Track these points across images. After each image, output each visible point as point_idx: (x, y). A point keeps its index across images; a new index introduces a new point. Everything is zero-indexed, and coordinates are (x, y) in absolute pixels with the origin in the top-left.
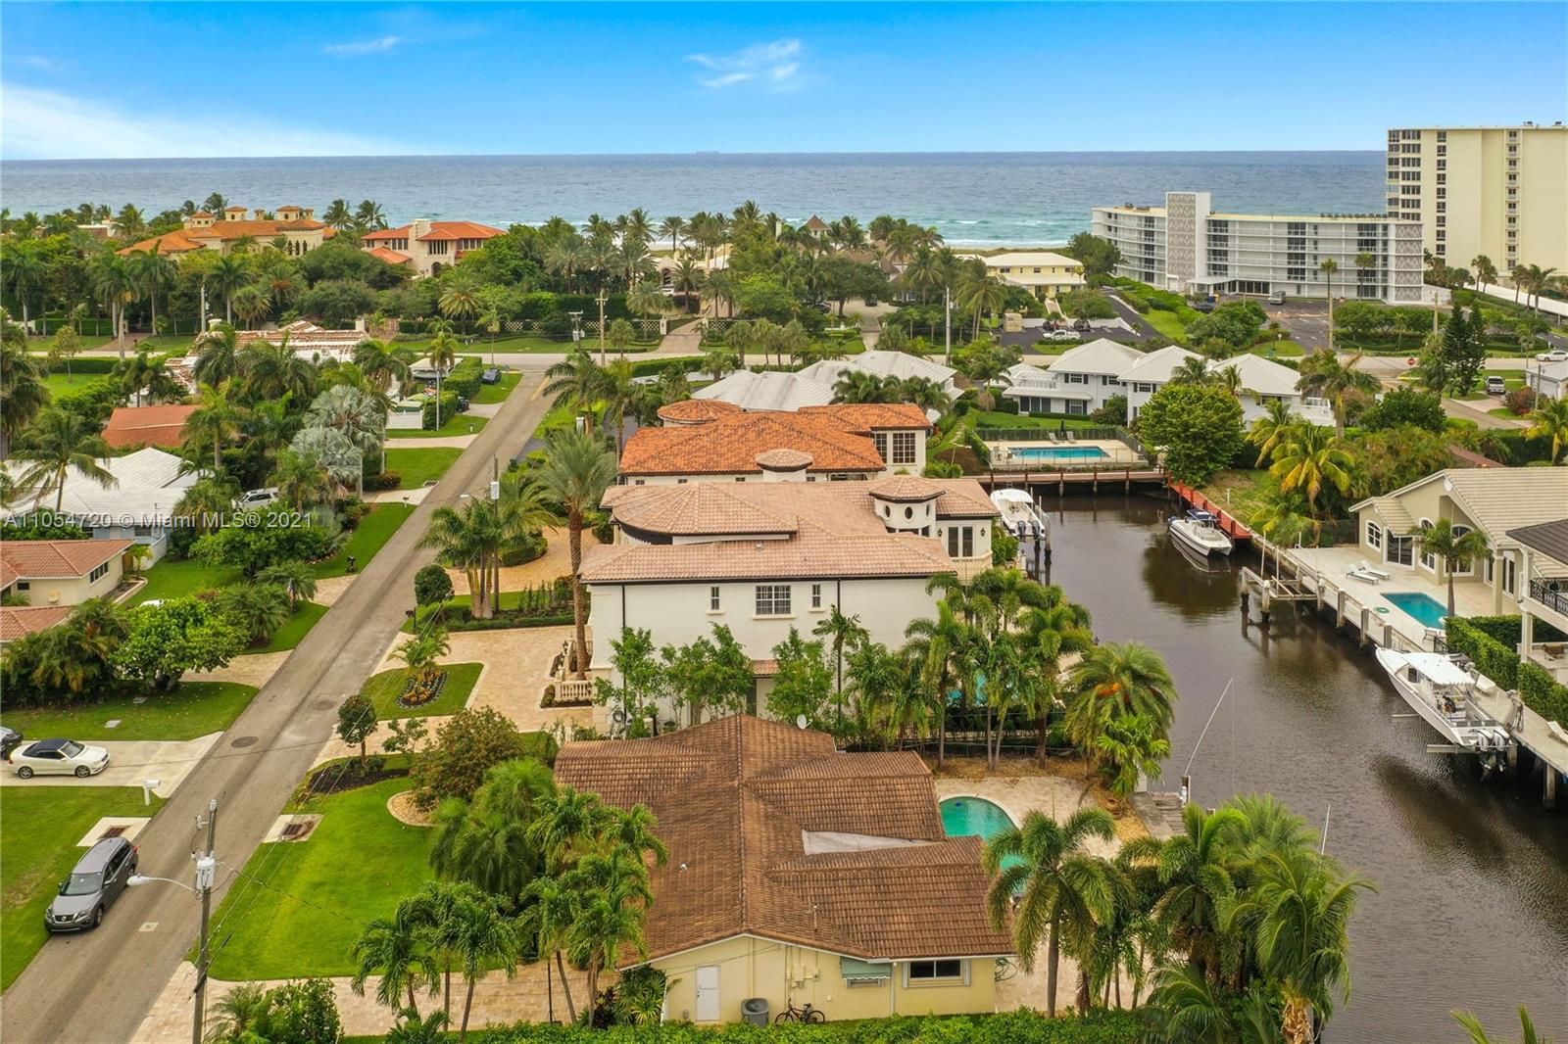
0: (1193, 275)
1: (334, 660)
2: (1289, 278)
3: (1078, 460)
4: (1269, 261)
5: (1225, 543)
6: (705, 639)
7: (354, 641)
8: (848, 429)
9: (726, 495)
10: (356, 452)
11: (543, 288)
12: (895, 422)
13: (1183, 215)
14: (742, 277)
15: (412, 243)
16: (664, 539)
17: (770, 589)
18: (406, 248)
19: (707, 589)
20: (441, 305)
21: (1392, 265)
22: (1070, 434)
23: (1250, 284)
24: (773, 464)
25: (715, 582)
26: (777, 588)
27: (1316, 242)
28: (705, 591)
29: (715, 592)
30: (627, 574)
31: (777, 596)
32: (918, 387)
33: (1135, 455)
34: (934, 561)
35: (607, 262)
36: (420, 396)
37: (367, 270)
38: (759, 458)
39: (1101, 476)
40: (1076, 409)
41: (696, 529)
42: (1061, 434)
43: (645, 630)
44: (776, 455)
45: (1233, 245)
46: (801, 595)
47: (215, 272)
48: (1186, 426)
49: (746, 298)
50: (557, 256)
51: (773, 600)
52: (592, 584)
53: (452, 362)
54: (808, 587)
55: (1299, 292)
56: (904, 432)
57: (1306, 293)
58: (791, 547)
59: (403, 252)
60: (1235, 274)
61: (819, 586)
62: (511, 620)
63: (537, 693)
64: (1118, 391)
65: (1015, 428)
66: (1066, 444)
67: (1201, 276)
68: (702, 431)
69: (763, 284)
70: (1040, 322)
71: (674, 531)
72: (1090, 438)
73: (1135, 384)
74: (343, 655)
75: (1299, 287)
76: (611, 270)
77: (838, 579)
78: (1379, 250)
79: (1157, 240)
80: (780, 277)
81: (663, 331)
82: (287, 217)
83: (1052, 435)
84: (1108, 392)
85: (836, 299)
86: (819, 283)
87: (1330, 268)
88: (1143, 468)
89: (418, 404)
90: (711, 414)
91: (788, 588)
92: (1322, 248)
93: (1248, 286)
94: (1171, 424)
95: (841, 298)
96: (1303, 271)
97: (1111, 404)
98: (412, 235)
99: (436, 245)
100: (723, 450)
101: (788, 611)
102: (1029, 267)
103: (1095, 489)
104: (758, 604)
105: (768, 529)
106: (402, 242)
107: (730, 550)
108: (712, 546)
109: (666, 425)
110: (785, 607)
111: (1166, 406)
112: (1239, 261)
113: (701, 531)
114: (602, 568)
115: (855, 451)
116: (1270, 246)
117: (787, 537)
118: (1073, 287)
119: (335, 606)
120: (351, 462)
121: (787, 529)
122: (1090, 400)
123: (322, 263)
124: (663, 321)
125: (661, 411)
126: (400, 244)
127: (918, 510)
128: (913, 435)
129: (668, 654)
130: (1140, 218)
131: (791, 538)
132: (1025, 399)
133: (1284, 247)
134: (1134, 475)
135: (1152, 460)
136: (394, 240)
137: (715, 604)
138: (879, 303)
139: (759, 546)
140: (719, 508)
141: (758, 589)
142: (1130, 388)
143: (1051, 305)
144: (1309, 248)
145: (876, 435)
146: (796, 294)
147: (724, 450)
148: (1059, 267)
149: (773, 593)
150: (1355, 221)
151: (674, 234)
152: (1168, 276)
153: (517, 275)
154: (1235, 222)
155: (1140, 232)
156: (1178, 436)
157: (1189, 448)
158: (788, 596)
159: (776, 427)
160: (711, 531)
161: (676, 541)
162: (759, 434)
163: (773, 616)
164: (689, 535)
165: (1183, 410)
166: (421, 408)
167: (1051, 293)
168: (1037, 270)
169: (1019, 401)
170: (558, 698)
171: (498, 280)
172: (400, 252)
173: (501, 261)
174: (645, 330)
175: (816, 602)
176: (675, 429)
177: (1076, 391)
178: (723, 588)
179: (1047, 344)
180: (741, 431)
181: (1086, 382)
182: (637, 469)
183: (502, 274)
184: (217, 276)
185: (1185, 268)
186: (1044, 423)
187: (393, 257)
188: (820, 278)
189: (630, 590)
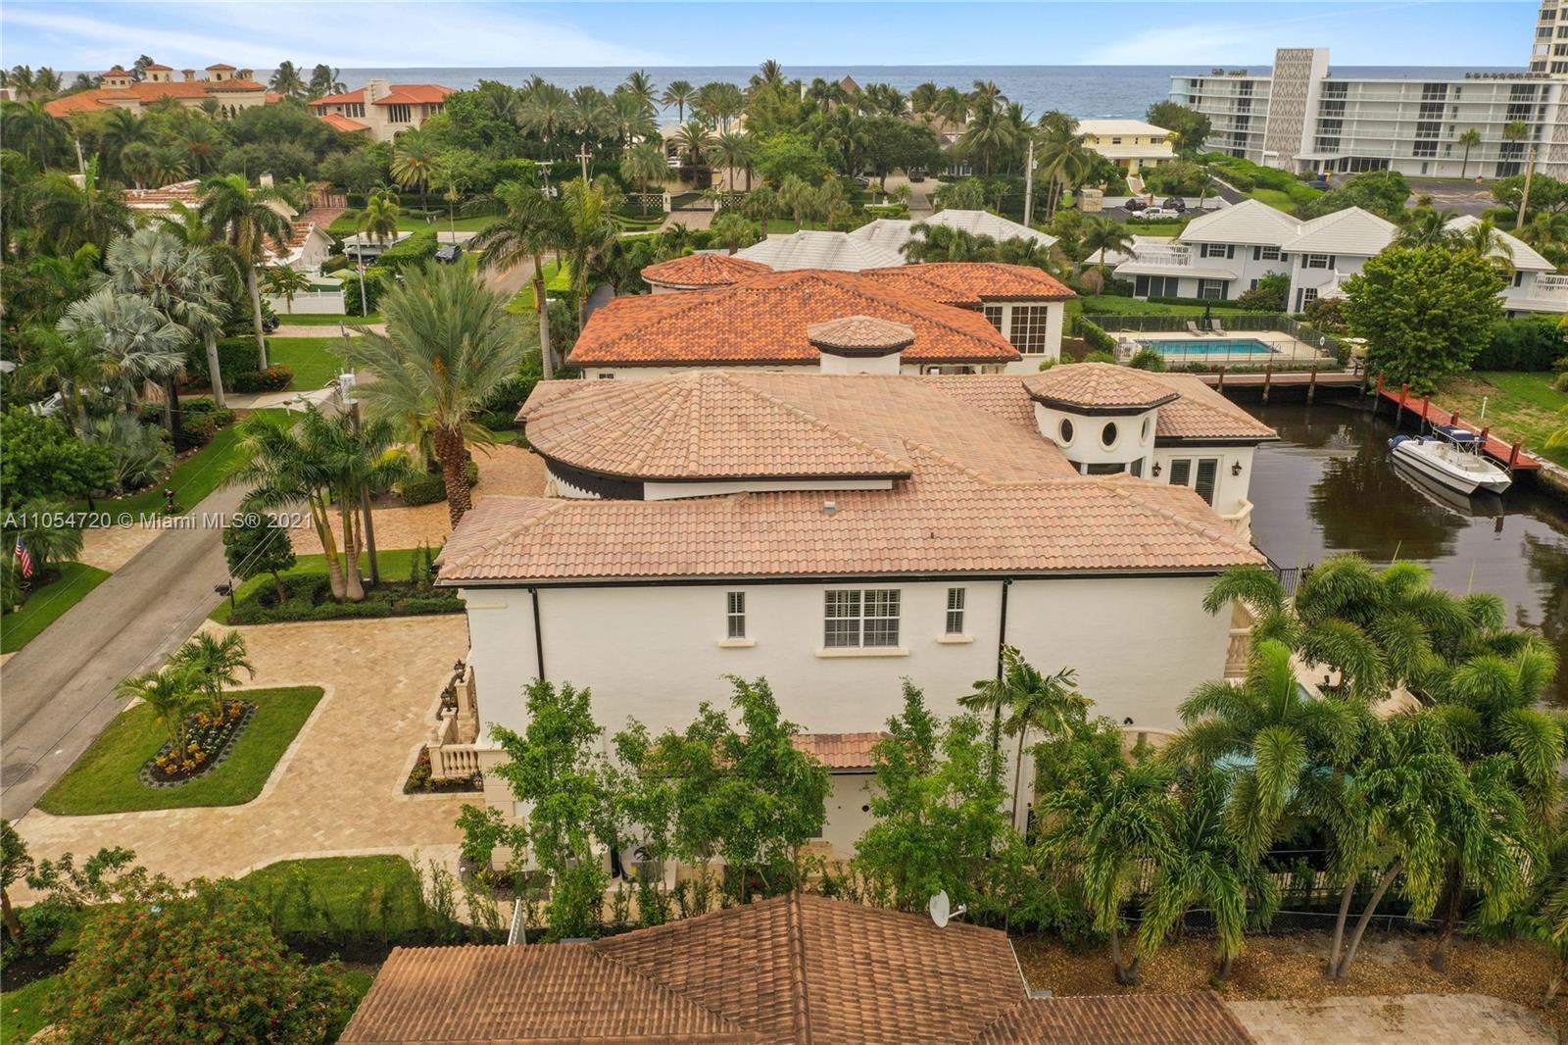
0: (1298, 151)
1: (74, 674)
2: (1416, 154)
3: (1240, 357)
4: (1394, 133)
5: (1498, 477)
6: (715, 709)
7: (123, 637)
8: (944, 298)
9: (757, 397)
10: (174, 332)
11: (519, 156)
12: (1016, 289)
13: (1295, 77)
14: (762, 139)
15: (369, 109)
16: (626, 487)
17: (856, 596)
18: (363, 115)
19: (719, 597)
20: (394, 173)
21: (1548, 137)
22: (1216, 323)
23: (1366, 161)
24: (842, 342)
25: (736, 585)
26: (870, 596)
27: (1455, 109)
28: (717, 601)
29: (736, 603)
30: (539, 568)
31: (869, 611)
32: (1021, 252)
33: (1319, 353)
34: (1214, 541)
35: (596, 119)
36: (343, 272)
37: (311, 135)
38: (814, 331)
39: (1277, 378)
40: (1212, 293)
41: (693, 469)
42: (1205, 324)
43: (579, 689)
44: (846, 327)
45: (1350, 114)
46: (921, 609)
47: (111, 130)
48: (1422, 307)
49: (768, 165)
50: (532, 115)
51: (862, 618)
52: (466, 587)
53: (395, 235)
54: (939, 593)
55: (1424, 171)
56: (1030, 304)
57: (1433, 172)
58: (896, 505)
59: (359, 120)
60: (1347, 150)
61: (961, 592)
62: (392, 603)
63: (405, 757)
64: (1276, 267)
65: (1141, 314)
66: (1211, 336)
67: (1306, 150)
68: (711, 297)
69: (788, 146)
70: (1121, 202)
71: (645, 471)
72: (1242, 329)
73: (1305, 257)
74: (94, 665)
75: (1425, 165)
76: (601, 131)
77: (1007, 579)
78: (1533, 118)
79: (1254, 110)
80: (809, 137)
81: (667, 207)
82: (219, 77)
83: (1192, 325)
84: (1262, 269)
85: (878, 175)
86: (856, 149)
87: (1471, 140)
88: (1329, 368)
89: (338, 282)
90: (725, 275)
91: (895, 595)
92: (1463, 116)
93: (1360, 164)
94: (1398, 303)
95: (882, 170)
96: (1434, 145)
97: (1265, 285)
98: (368, 99)
99: (397, 110)
100: (745, 327)
101: (893, 639)
102: (1107, 136)
103: (1265, 396)
104: (829, 625)
105: (848, 469)
106: (358, 108)
107: (766, 514)
108: (729, 502)
109: (655, 291)
110: (887, 632)
111: (1393, 277)
112: (1357, 133)
113: (704, 472)
114: (486, 553)
115: (967, 330)
116: (1399, 115)
117: (888, 485)
118: (1160, 161)
119: (121, 572)
120: (168, 347)
121: (890, 469)
122: (1234, 281)
123: (254, 125)
124: (667, 196)
125: (648, 273)
126: (355, 110)
127: (1127, 427)
128: (1044, 310)
129: (631, 748)
130: (1234, 83)
131: (896, 487)
132: (1142, 280)
133: (1414, 115)
134: (1322, 377)
135: (1342, 357)
136: (348, 104)
137: (736, 626)
138: (927, 179)
139: (830, 503)
140: (743, 423)
141: (830, 596)
142: (1298, 262)
143: (1134, 183)
144: (1446, 115)
145: (987, 307)
146: (829, 160)
147: (747, 326)
148: (1143, 136)
149: (862, 603)
150: (1508, 81)
151: (681, 103)
152: (1265, 153)
153: (487, 138)
154: (1358, 84)
155: (1232, 101)
156: (1407, 320)
157: (1423, 339)
158: (894, 610)
159: (832, 291)
160: (724, 471)
161: (651, 492)
162: (804, 301)
163: (861, 649)
164: (679, 480)
165: (1421, 282)
166: (342, 286)
167: (1133, 168)
168: (1117, 141)
169: (1134, 281)
170: (437, 775)
171: (463, 143)
172: (352, 118)
173: (465, 119)
174: (646, 206)
175: (954, 623)
176: (668, 297)
177: (1215, 268)
178: (752, 595)
179: (1139, 223)
180: (774, 298)
181: (1230, 256)
182: (600, 355)
183: (468, 136)
184: (114, 135)
185: (1288, 140)
186: (1175, 311)
187: (345, 124)
188: (859, 142)
189: (548, 600)
